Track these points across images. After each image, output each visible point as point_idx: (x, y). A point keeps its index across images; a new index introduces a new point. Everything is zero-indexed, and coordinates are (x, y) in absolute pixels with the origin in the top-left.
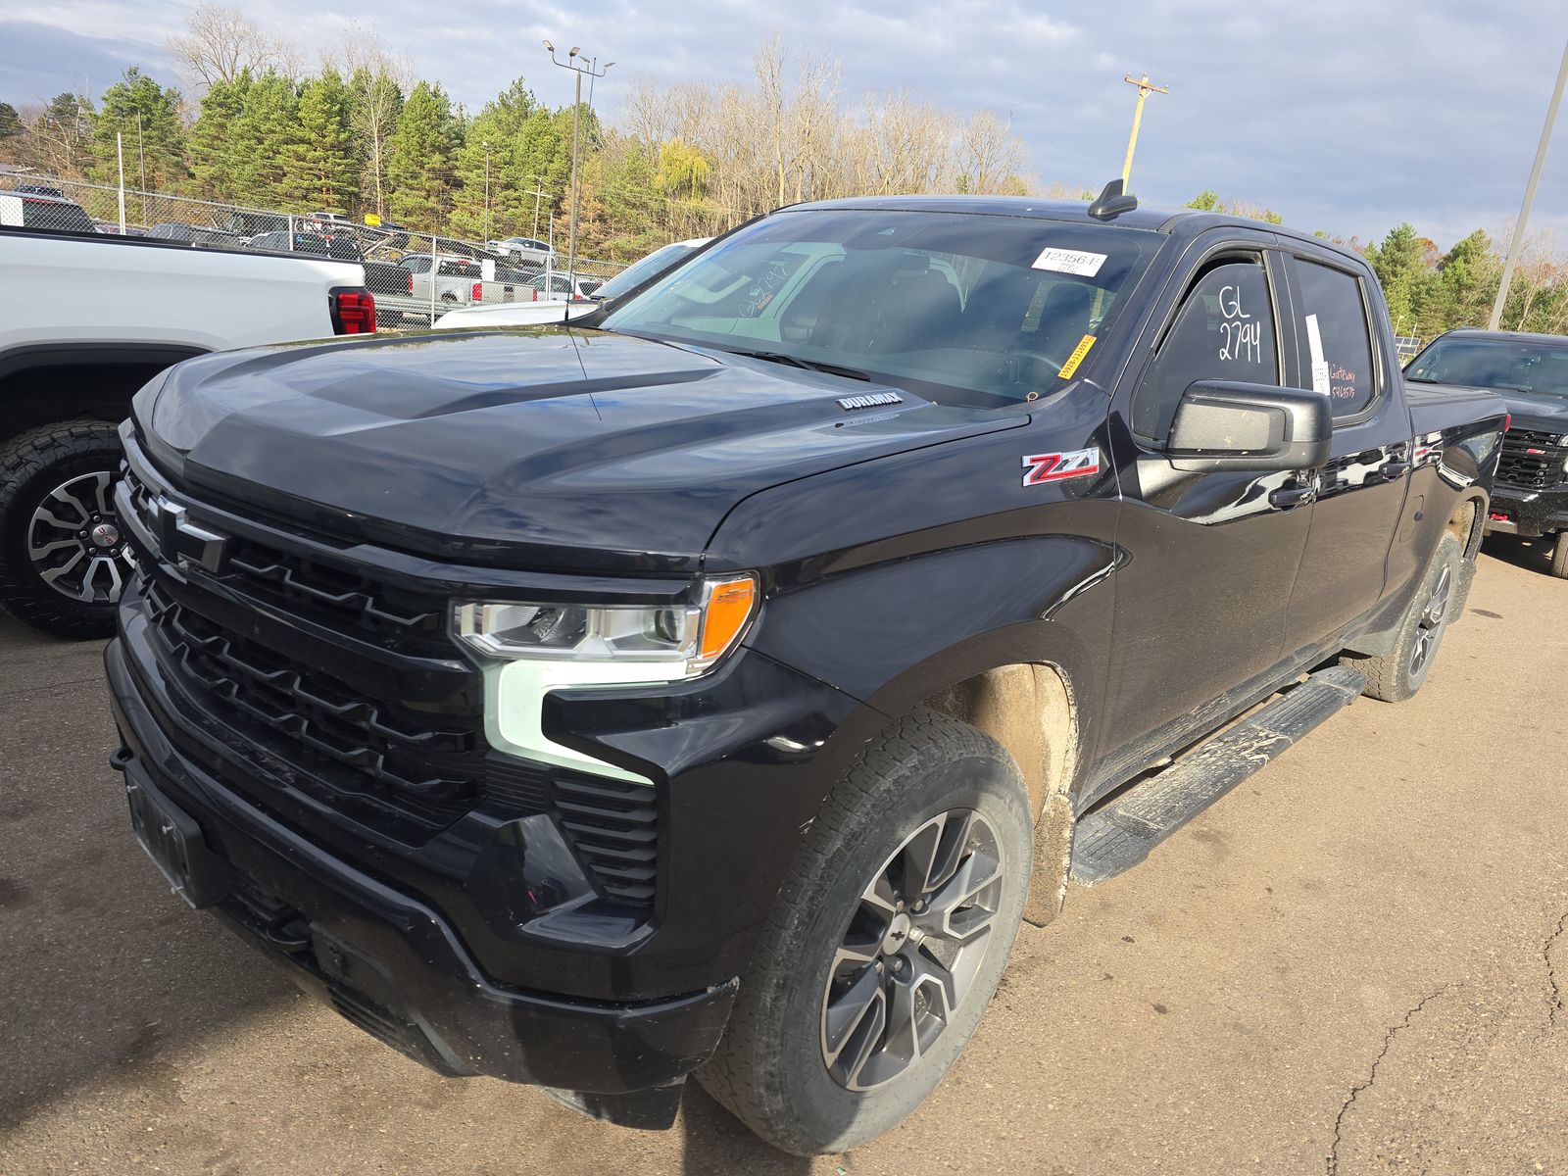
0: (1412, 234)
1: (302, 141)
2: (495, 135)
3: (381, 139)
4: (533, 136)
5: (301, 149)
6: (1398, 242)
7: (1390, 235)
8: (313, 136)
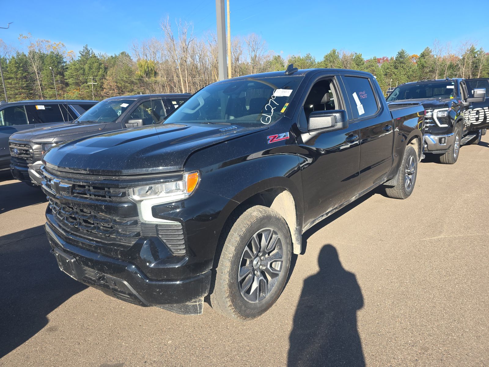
0: (405, 52)
1: (10, 78)
2: (77, 65)
3: (38, 73)
4: (91, 64)
5: (10, 81)
6: (401, 55)
7: (398, 54)
8: (13, 76)
